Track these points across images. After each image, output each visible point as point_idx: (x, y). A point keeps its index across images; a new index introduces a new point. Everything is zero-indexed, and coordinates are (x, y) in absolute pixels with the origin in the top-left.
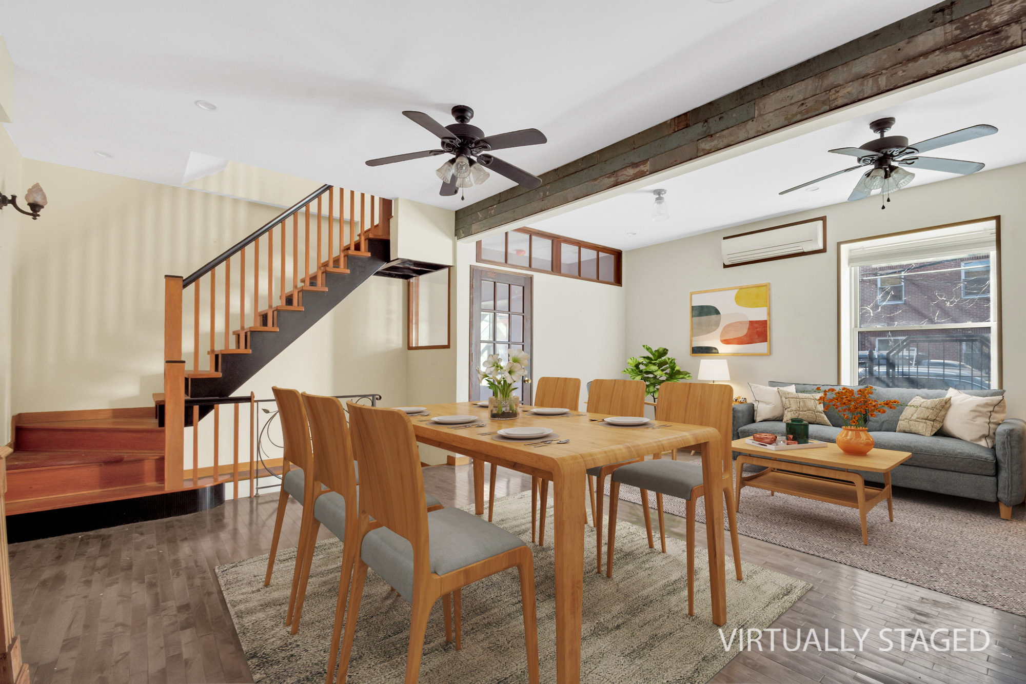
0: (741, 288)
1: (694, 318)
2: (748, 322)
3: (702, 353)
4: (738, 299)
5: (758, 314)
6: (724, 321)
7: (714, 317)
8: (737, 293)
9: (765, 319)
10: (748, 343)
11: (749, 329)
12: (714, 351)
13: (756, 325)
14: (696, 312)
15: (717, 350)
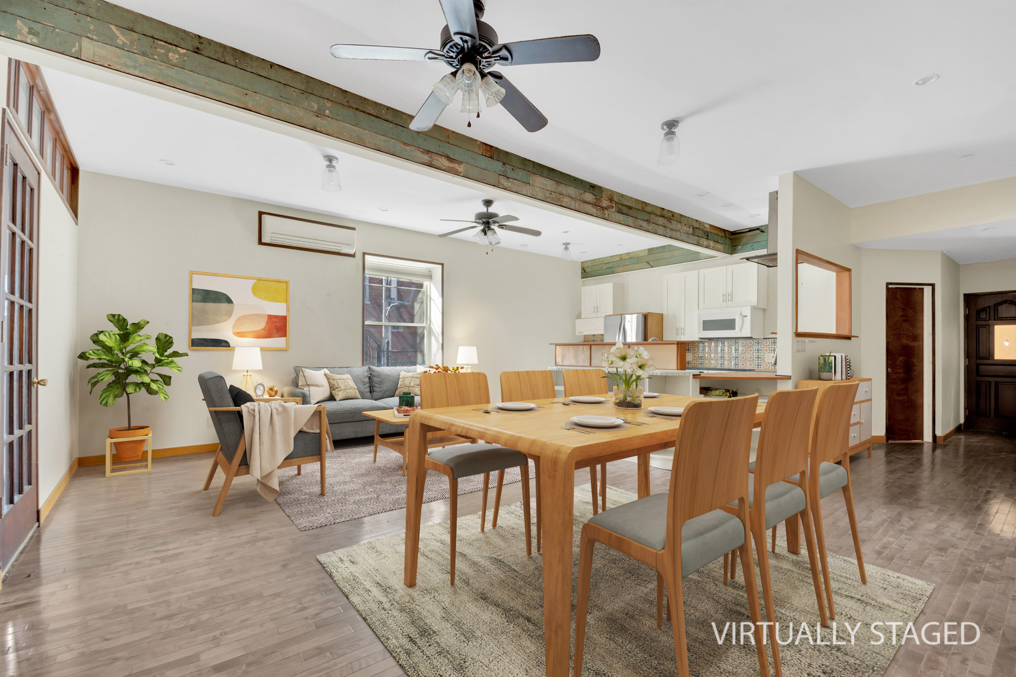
0: (259, 280)
1: (195, 304)
2: (267, 316)
3: (207, 346)
4: (255, 290)
5: (278, 309)
6: (238, 312)
7: (224, 306)
8: (255, 283)
9: (285, 315)
10: (266, 337)
11: (267, 323)
12: (224, 344)
13: (275, 320)
14: (200, 297)
15: (228, 343)
